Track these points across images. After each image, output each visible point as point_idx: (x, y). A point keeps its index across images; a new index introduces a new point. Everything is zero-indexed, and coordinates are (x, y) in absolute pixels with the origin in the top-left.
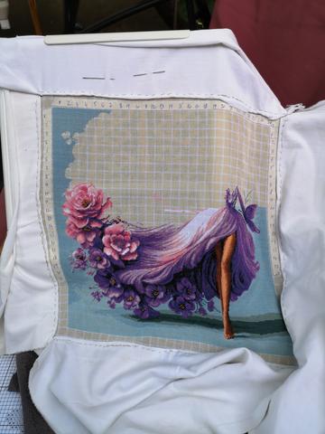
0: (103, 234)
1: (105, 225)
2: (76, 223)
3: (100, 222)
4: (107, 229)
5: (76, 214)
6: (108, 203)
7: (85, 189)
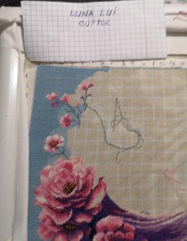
0: (94, 232)
1: (97, 218)
2: (53, 217)
4: (99, 224)
6: (101, 185)
7: (69, 167)
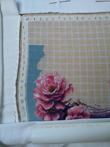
1: (68, 107)
3: (63, 104)
5: (43, 98)
6: (70, 88)
